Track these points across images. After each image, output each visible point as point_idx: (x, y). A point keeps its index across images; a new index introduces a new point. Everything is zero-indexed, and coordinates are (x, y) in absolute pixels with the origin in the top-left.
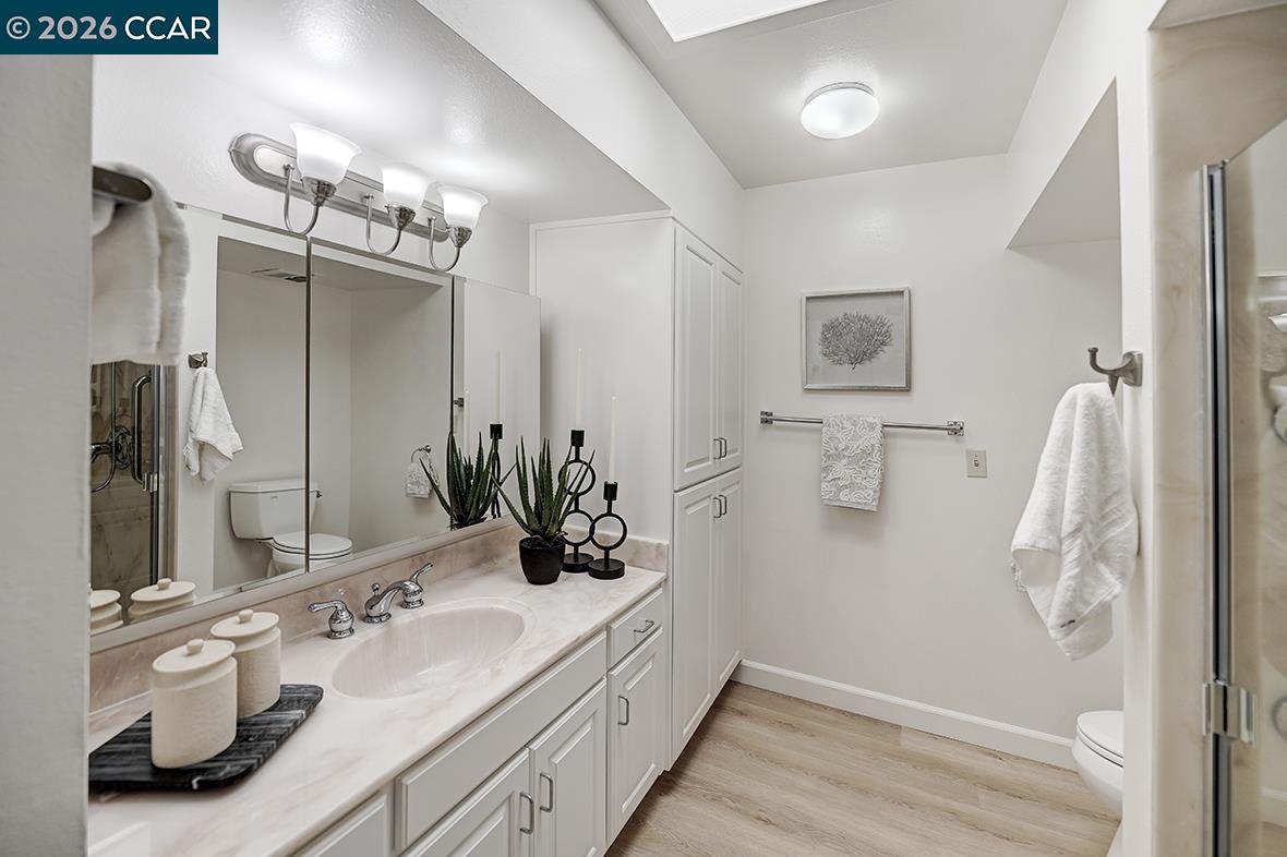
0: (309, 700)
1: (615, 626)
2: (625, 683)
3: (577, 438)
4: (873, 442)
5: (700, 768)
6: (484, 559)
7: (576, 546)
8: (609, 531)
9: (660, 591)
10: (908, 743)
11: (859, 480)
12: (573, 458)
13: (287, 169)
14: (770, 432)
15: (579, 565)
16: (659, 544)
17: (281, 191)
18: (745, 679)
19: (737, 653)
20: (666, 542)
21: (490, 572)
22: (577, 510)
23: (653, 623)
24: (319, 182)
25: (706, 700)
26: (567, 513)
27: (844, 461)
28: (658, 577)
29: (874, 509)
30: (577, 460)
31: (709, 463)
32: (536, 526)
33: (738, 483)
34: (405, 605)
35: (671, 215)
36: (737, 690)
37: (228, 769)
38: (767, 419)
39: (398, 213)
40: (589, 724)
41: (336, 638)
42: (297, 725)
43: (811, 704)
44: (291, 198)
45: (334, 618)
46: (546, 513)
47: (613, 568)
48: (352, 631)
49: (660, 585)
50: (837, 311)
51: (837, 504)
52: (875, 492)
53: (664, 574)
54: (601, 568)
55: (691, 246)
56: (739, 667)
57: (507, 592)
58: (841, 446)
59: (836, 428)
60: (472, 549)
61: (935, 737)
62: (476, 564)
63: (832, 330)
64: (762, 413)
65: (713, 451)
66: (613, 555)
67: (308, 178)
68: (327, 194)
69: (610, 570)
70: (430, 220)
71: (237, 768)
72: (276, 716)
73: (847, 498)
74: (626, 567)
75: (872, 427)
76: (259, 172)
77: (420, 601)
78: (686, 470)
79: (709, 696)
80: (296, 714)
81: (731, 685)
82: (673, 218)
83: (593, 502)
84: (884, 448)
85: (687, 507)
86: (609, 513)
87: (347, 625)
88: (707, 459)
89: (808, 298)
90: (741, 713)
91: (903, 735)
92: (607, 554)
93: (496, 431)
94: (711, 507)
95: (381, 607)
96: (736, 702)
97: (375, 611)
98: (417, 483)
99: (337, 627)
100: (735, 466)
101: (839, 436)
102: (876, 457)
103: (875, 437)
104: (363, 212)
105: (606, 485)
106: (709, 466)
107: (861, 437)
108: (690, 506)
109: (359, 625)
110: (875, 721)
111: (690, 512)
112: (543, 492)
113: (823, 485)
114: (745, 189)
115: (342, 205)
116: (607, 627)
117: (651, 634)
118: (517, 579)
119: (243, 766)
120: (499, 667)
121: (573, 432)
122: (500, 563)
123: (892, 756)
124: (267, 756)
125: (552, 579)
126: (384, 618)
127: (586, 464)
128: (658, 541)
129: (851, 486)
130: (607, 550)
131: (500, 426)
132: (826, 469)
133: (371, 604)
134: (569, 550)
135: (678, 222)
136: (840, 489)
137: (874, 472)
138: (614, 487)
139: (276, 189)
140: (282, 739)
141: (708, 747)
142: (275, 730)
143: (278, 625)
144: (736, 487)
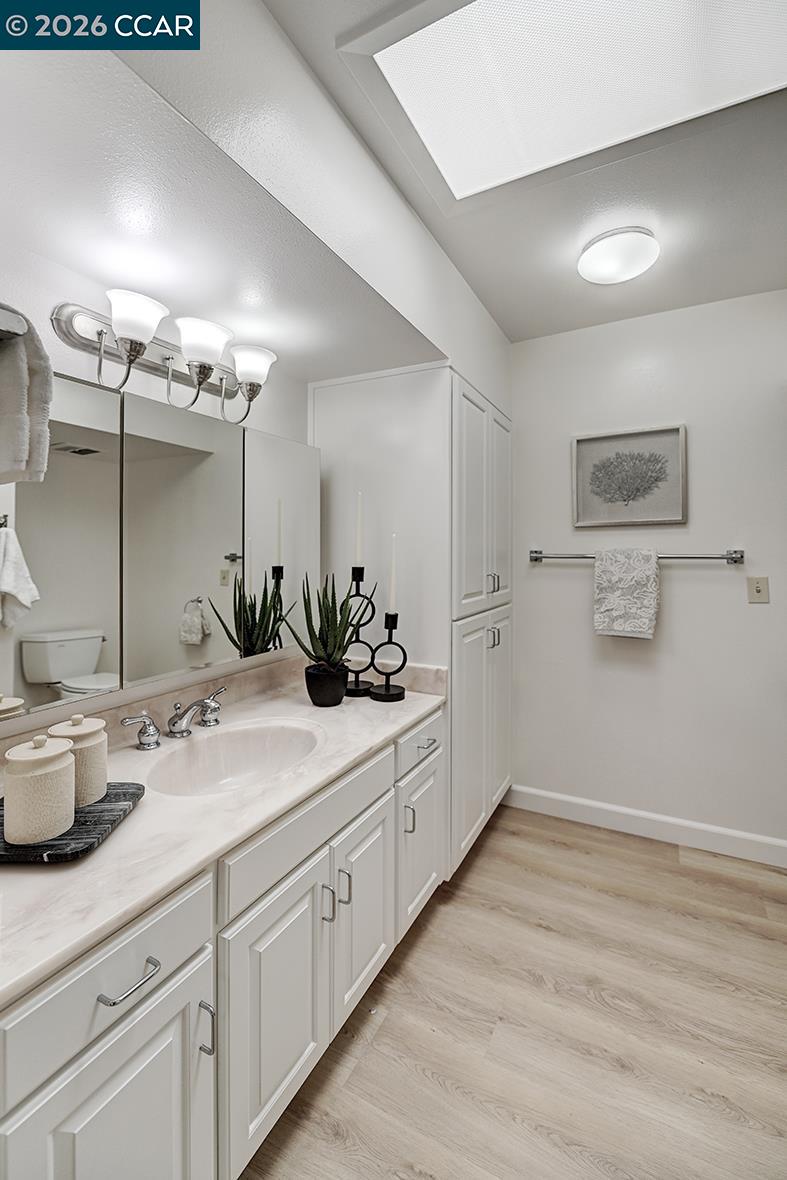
0: (133, 794)
1: (401, 741)
2: (411, 795)
3: (358, 574)
4: (648, 573)
5: (475, 881)
6: (270, 685)
7: (357, 673)
8: (389, 659)
9: (440, 713)
10: (686, 860)
11: (633, 610)
12: (353, 592)
13: (100, 334)
14: (539, 569)
15: (361, 691)
16: (438, 670)
17: (94, 354)
18: (515, 803)
19: (508, 777)
20: (445, 668)
21: (275, 698)
22: (358, 640)
23: (435, 741)
24: (132, 341)
25: (481, 818)
26: (350, 642)
27: (618, 593)
28: (436, 700)
29: (651, 637)
30: (358, 594)
31: (483, 597)
32: (322, 653)
33: (508, 617)
34: (204, 723)
35: (448, 364)
36: (507, 812)
37: (73, 846)
38: (536, 558)
39: (198, 370)
40: (380, 828)
41: (144, 749)
42: (126, 814)
43: (584, 826)
44: (104, 360)
45: (142, 732)
46: (331, 641)
47: (393, 691)
48: (158, 744)
49: (439, 708)
50: (609, 451)
51: (613, 633)
52: (651, 620)
53: (443, 697)
54: (383, 691)
55: (467, 393)
56: (509, 792)
57: (296, 714)
58: (615, 579)
59: (609, 561)
60: (259, 677)
61: (715, 855)
62: (263, 691)
63: (604, 469)
64: (531, 552)
65: (487, 585)
66: (394, 680)
67: (122, 339)
68: (139, 351)
69: (390, 694)
70: (221, 379)
71: (81, 845)
72: (106, 806)
73: (622, 628)
74: (406, 692)
75: (647, 559)
76: (77, 337)
77: (216, 720)
78: (464, 602)
79: (483, 814)
80: (125, 804)
81: (502, 808)
82: (451, 367)
83: (374, 632)
84: (660, 580)
85: (464, 636)
86: (390, 641)
87: (155, 738)
88: (481, 593)
89: (578, 441)
90: (514, 833)
91: (681, 853)
92: (388, 680)
93: (278, 572)
94: (485, 639)
95: (183, 724)
96: (507, 823)
97: (176, 729)
98: (190, 632)
99: (145, 739)
100: (506, 601)
101: (612, 569)
102: (652, 587)
103: (651, 569)
104: (163, 372)
105: (387, 616)
106: (482, 599)
107: (635, 569)
108: (468, 634)
109: (163, 740)
110: (651, 841)
111: (468, 640)
112: (328, 622)
113: (596, 616)
114: (512, 342)
115: (147, 367)
116: (394, 741)
117: (433, 752)
118: (302, 702)
119: (86, 843)
120: (300, 771)
121: (354, 569)
122: (283, 690)
123: (671, 872)
124: (104, 837)
125: (337, 702)
126: (185, 734)
127: (367, 598)
128: (435, 667)
129: (625, 616)
130: (388, 675)
131: (282, 568)
132: (599, 601)
133: (173, 722)
134: (351, 677)
135: (456, 372)
136: (613, 620)
137: (650, 601)
138: (395, 617)
139: (91, 353)
140: (115, 823)
141: (482, 862)
142: (107, 816)
143: (105, 729)
144: (506, 622)
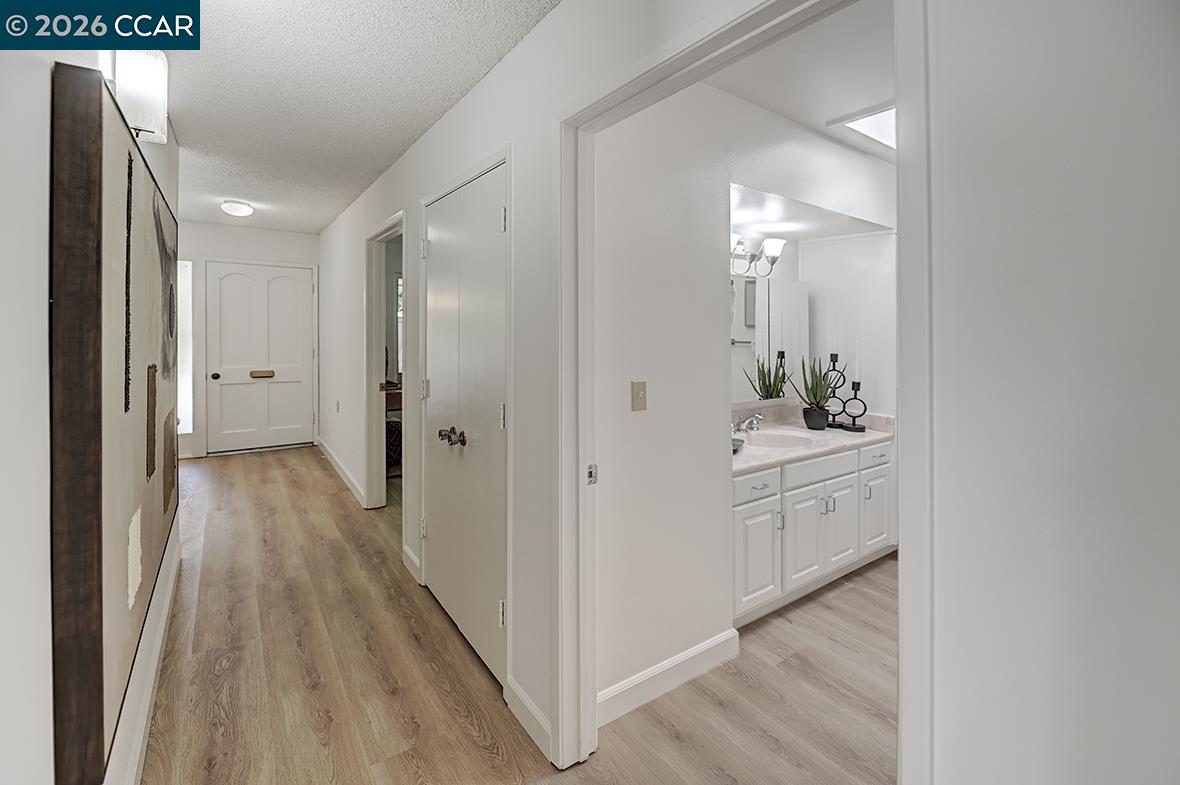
1: (863, 449)
2: (869, 481)
3: (834, 358)
6: (781, 418)
7: (834, 415)
8: (855, 408)
12: (831, 368)
15: (837, 425)
16: (888, 418)
20: (893, 417)
22: (834, 396)
26: (830, 396)
28: (887, 434)
30: (834, 369)
32: (813, 400)
40: (850, 488)
46: (818, 394)
47: (858, 427)
53: (891, 434)
54: (851, 426)
57: (797, 433)
66: (859, 421)
69: (856, 428)
74: (867, 428)
83: (846, 392)
86: (855, 398)
92: (854, 420)
95: (744, 426)
97: (742, 428)
105: (853, 383)
112: (816, 383)
116: (858, 448)
117: (884, 464)
118: (801, 426)
121: (832, 354)
125: (821, 429)
126: (745, 431)
127: (840, 372)
128: (888, 416)
130: (854, 418)
131: (783, 352)
134: (831, 418)
138: (859, 384)
